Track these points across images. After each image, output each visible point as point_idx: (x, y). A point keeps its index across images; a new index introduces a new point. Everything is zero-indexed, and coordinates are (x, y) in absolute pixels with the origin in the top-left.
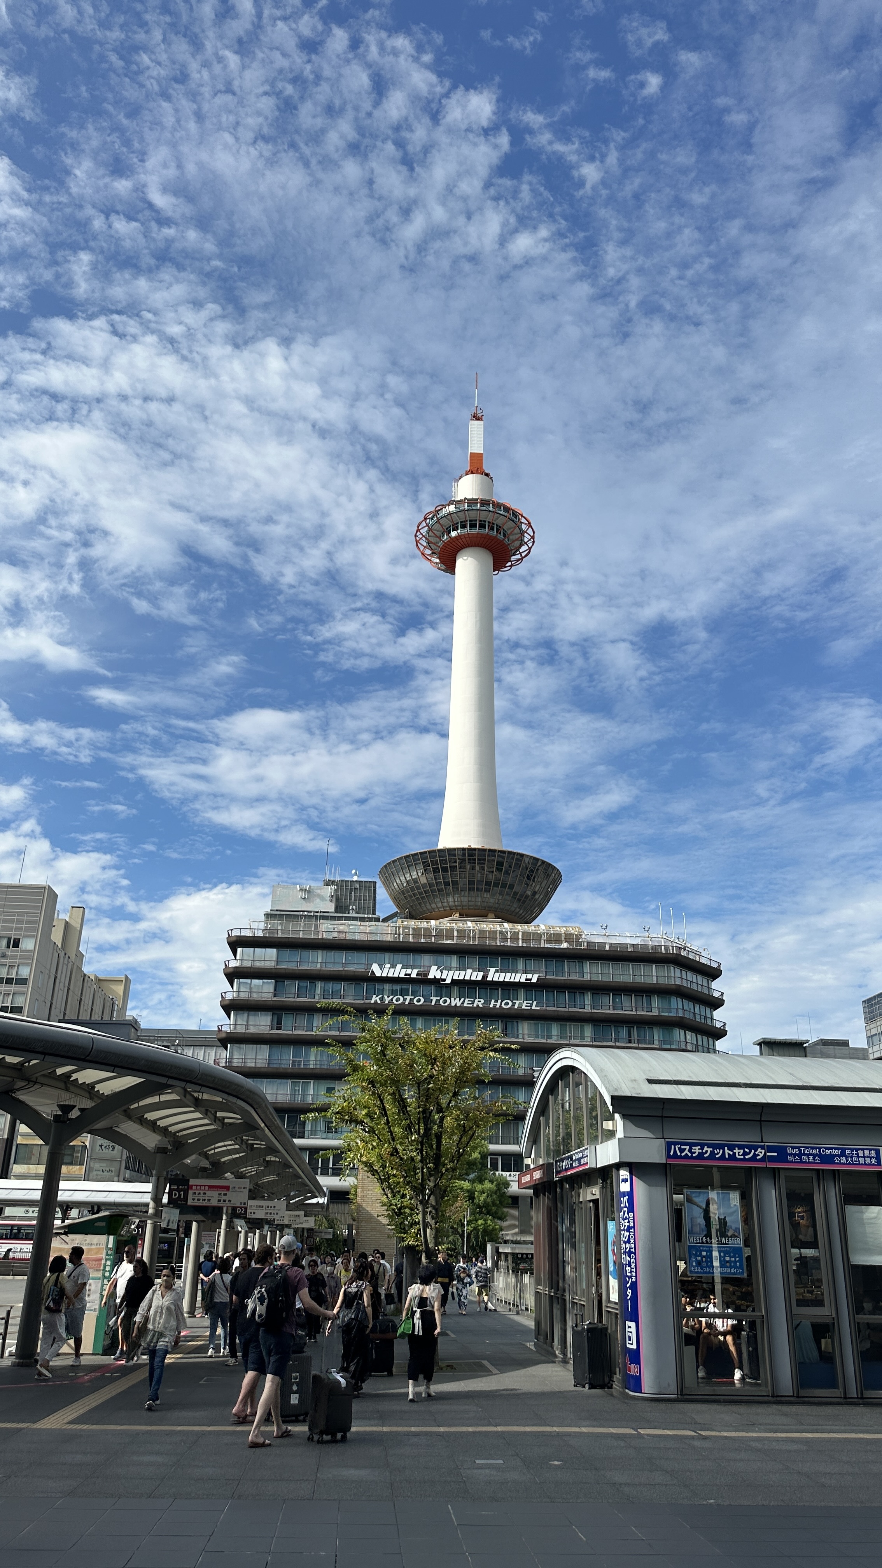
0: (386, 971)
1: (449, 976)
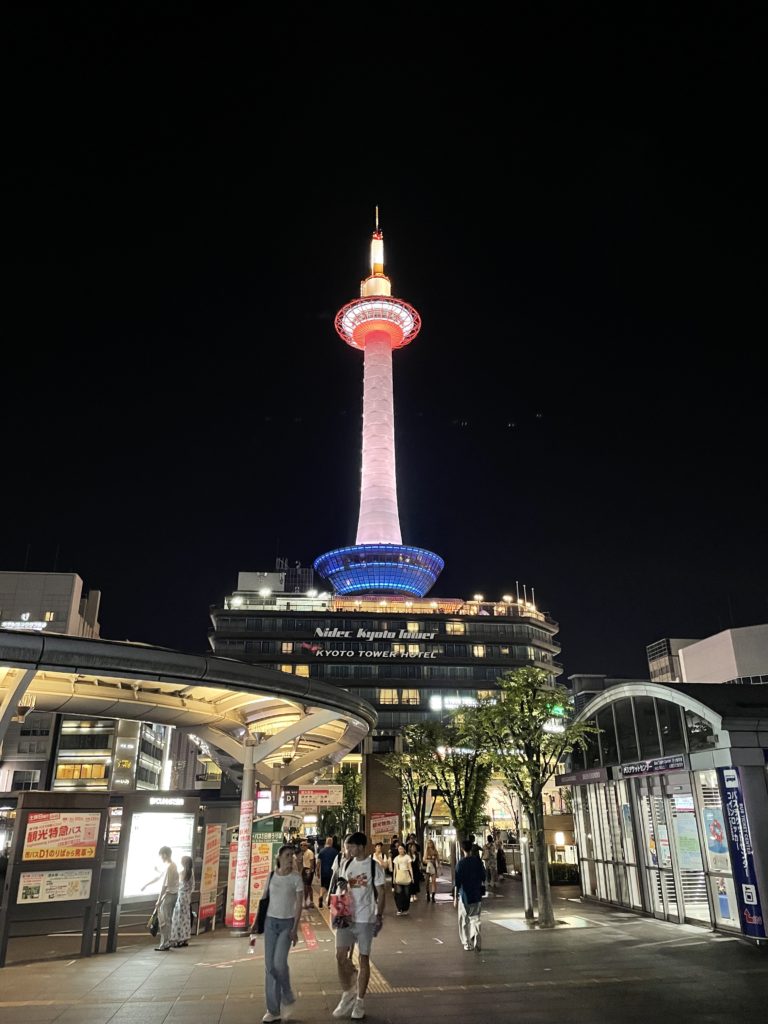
0: (326, 633)
1: (371, 636)
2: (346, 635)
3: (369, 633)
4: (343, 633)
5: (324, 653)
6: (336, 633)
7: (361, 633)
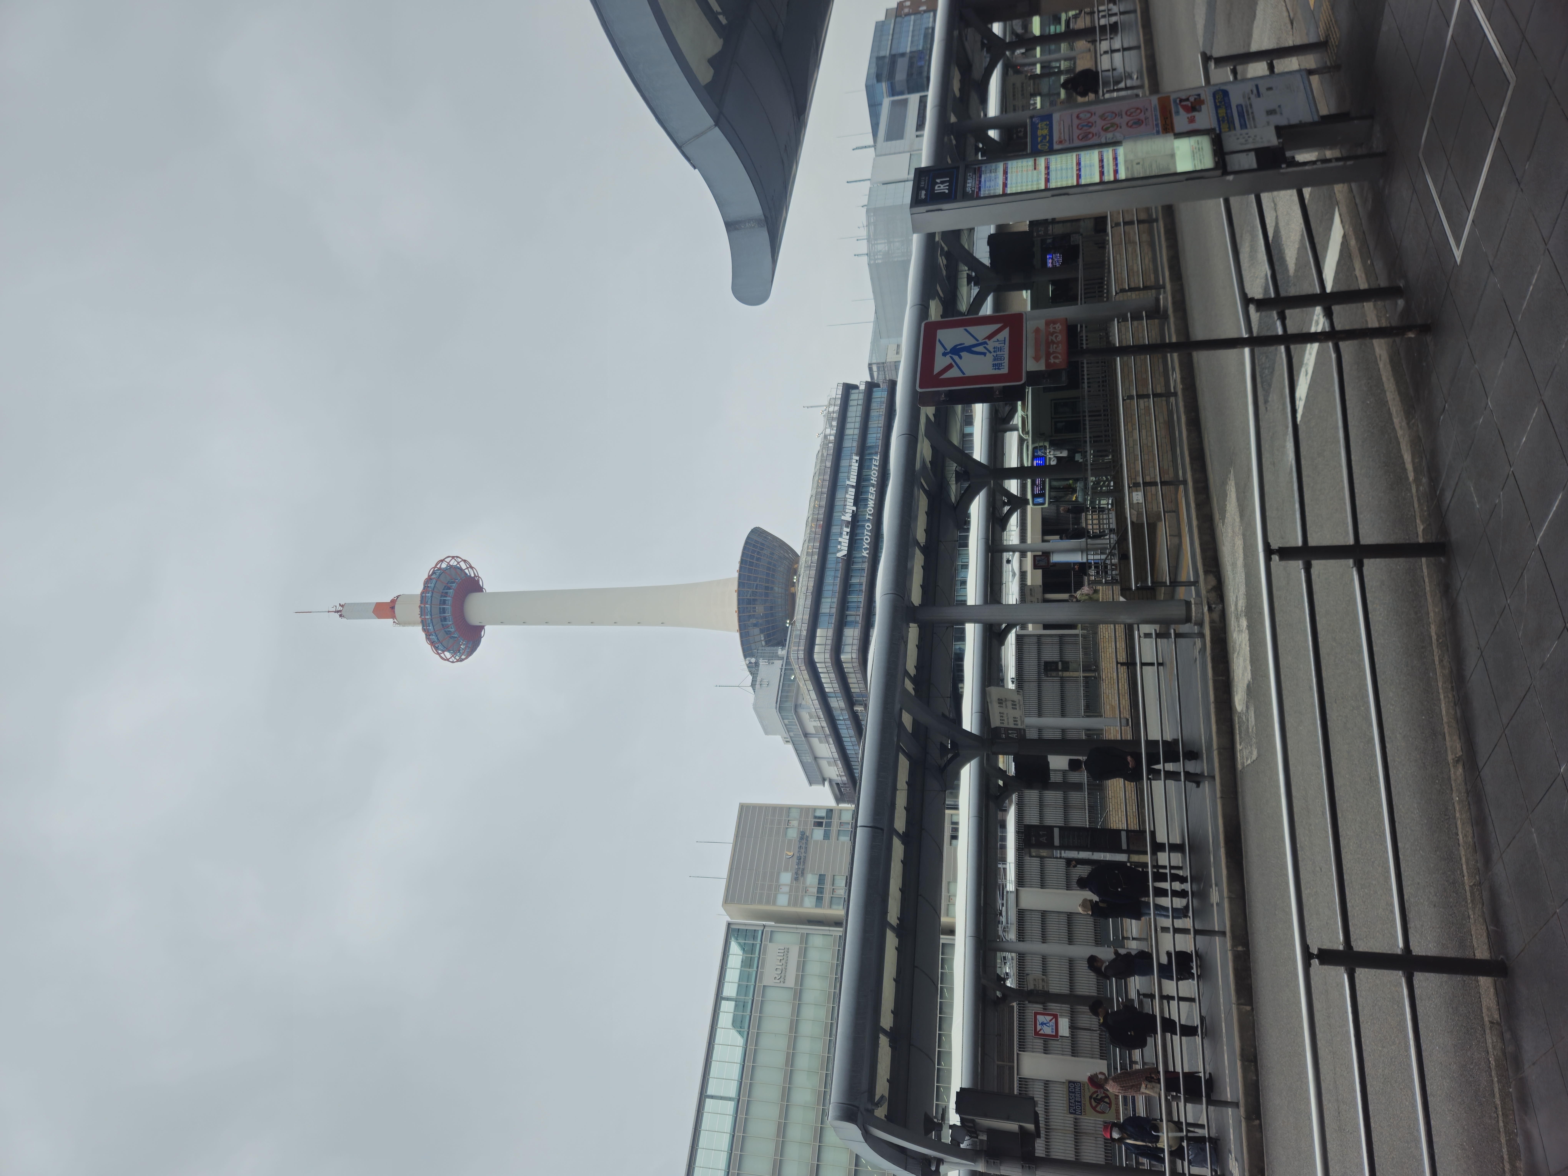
0: (843, 548)
1: (850, 508)
2: (848, 530)
3: (847, 511)
4: (845, 533)
5: (866, 549)
6: (845, 540)
7: (848, 517)
